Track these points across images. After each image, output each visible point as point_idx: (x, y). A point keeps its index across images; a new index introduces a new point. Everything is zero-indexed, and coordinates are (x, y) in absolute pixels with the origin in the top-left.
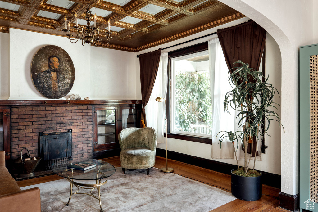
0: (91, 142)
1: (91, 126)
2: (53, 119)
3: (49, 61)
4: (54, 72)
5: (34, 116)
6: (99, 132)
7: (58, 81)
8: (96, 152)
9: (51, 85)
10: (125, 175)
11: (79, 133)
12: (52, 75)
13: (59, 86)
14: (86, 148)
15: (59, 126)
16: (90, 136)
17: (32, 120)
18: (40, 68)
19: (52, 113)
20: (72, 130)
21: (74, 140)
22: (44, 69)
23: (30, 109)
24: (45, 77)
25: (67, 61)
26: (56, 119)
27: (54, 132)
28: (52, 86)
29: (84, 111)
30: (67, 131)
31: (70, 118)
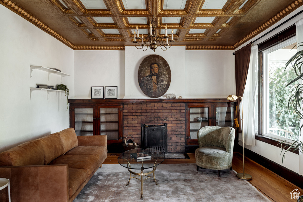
0: (184, 136)
1: (184, 122)
2: (152, 114)
3: (151, 68)
4: (155, 76)
5: (139, 111)
6: (191, 128)
7: (157, 83)
8: (188, 146)
9: (152, 86)
10: (197, 172)
11: (173, 128)
12: (153, 79)
13: (158, 87)
14: (180, 141)
15: (157, 120)
16: (183, 130)
17: (137, 115)
18: (144, 74)
19: (151, 110)
20: (167, 124)
21: (169, 133)
22: (147, 74)
23: (136, 106)
24: (148, 81)
25: (165, 66)
26: (155, 114)
27: (153, 124)
28: (153, 88)
29: (178, 108)
30: (163, 125)
31: (166, 114)
